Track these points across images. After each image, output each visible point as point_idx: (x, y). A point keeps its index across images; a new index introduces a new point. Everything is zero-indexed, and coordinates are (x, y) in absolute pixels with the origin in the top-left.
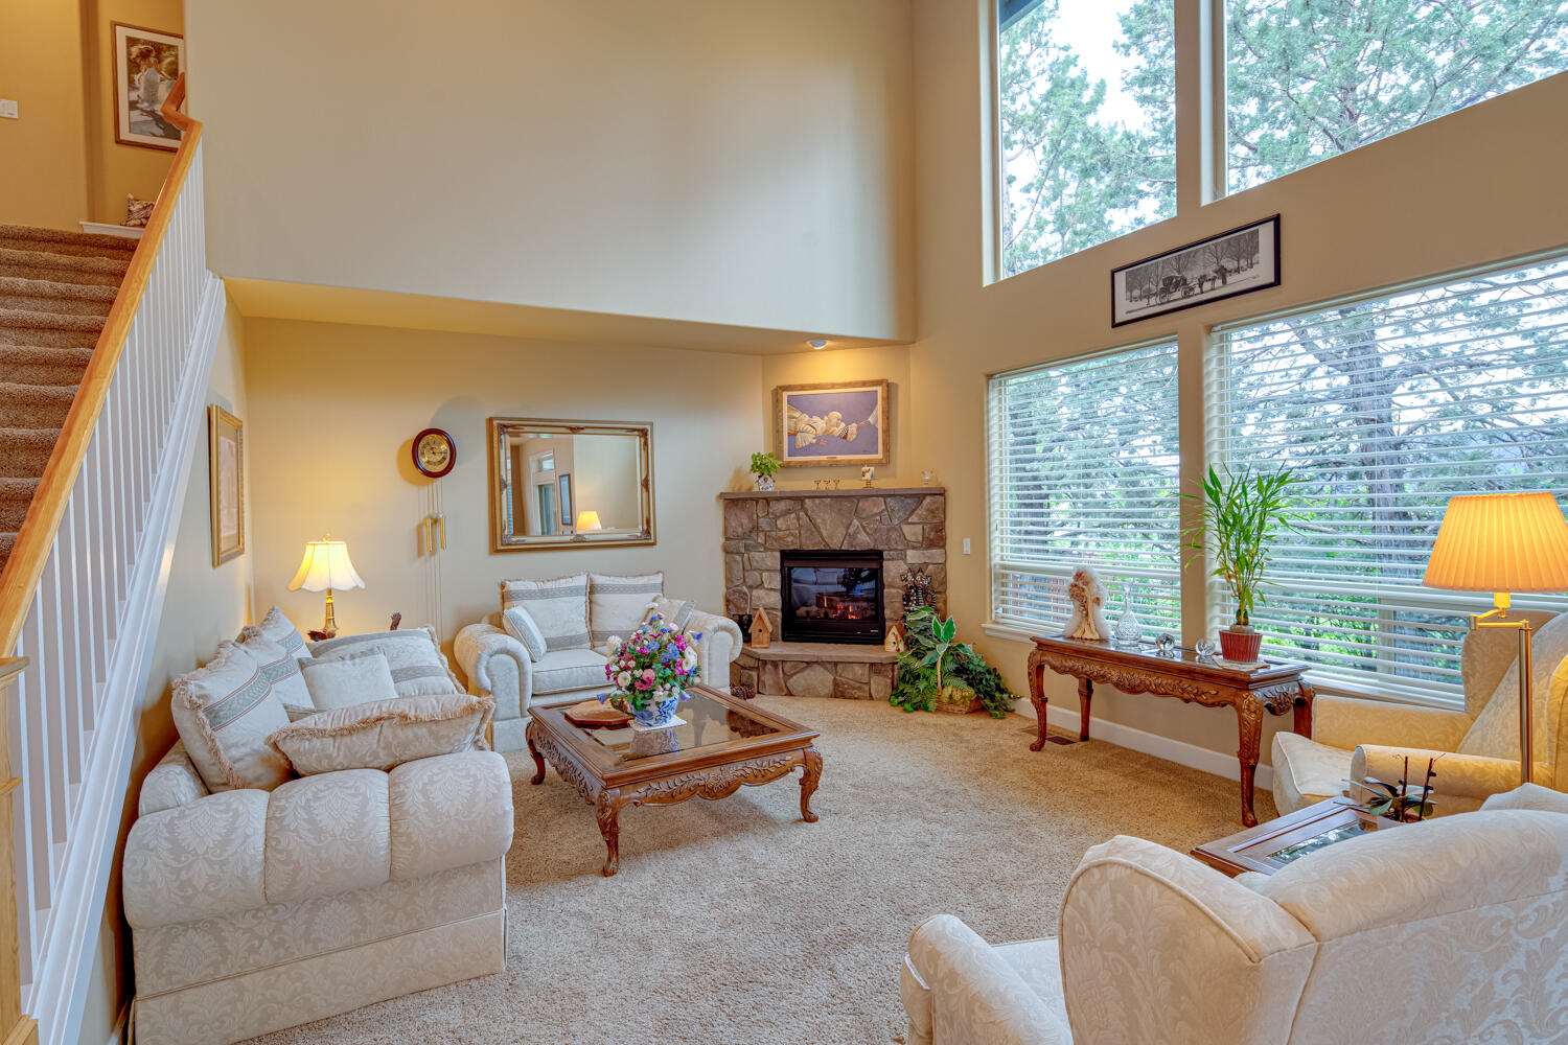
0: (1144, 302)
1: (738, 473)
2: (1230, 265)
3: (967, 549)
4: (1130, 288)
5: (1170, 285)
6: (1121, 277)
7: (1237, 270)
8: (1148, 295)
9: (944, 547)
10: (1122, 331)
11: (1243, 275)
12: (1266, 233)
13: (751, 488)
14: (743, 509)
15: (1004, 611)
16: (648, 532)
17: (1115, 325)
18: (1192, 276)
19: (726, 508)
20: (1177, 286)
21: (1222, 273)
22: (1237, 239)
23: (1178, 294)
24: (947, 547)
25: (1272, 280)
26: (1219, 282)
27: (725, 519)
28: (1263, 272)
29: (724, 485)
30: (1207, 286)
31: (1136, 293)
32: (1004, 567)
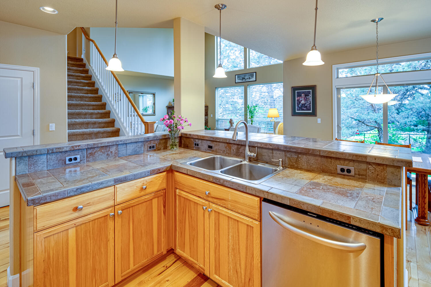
0: (240, 80)
1: (170, 103)
2: (251, 77)
3: (212, 116)
4: (238, 78)
5: (243, 78)
6: (236, 76)
7: (251, 78)
8: (240, 79)
9: (207, 116)
10: (236, 84)
11: (252, 79)
12: (255, 74)
13: (172, 105)
14: (171, 109)
15: (218, 126)
16: (154, 113)
17: (236, 83)
18: (246, 78)
19: (168, 109)
20: (244, 79)
21: (250, 78)
22: (251, 74)
23: (244, 80)
24: (208, 116)
25: (255, 80)
26: (249, 79)
27: (167, 111)
28: (254, 79)
29: (167, 104)
30: (248, 79)
31: (239, 79)
32: (218, 119)
